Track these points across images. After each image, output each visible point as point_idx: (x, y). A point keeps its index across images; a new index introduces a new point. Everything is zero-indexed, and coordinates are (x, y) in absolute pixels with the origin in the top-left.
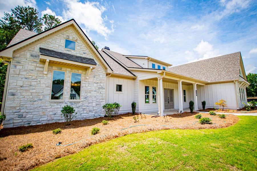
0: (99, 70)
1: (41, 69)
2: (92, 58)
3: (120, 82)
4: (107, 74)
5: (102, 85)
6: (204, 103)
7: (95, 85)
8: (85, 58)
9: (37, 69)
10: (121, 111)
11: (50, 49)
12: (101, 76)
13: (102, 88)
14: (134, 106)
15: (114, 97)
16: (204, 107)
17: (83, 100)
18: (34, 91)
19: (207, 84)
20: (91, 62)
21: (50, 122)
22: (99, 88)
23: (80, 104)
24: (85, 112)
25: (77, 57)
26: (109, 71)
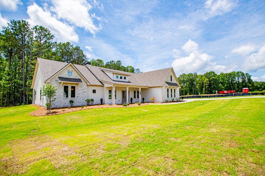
0: (83, 84)
1: (59, 86)
2: (80, 78)
3: (94, 88)
4: (87, 85)
5: (85, 90)
6: (143, 99)
7: (82, 91)
8: (77, 79)
9: (58, 86)
10: (95, 102)
11: (62, 77)
12: (84, 86)
13: (85, 92)
14: (102, 100)
15: (92, 96)
16: (143, 101)
17: (76, 98)
18: (57, 94)
19: (150, 87)
20: (79, 80)
21: (64, 107)
22: (84, 92)
23: (75, 99)
24: (78, 103)
25: (73, 79)
26: (88, 84)
